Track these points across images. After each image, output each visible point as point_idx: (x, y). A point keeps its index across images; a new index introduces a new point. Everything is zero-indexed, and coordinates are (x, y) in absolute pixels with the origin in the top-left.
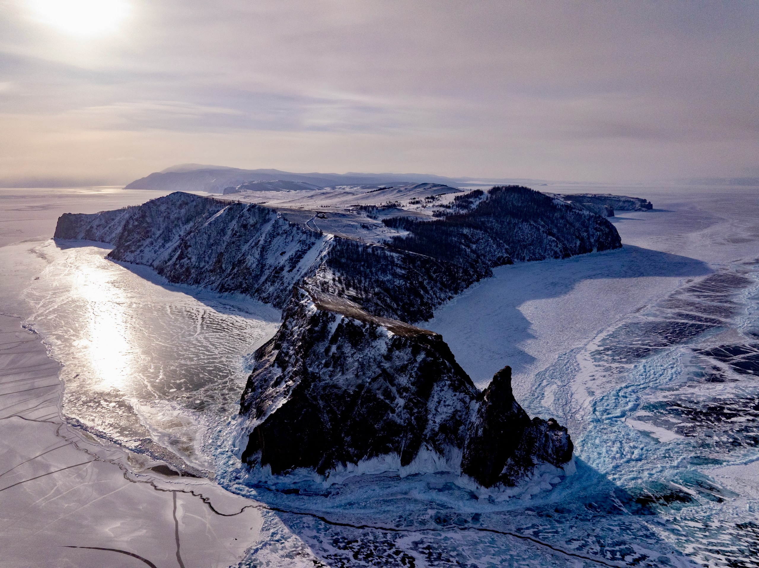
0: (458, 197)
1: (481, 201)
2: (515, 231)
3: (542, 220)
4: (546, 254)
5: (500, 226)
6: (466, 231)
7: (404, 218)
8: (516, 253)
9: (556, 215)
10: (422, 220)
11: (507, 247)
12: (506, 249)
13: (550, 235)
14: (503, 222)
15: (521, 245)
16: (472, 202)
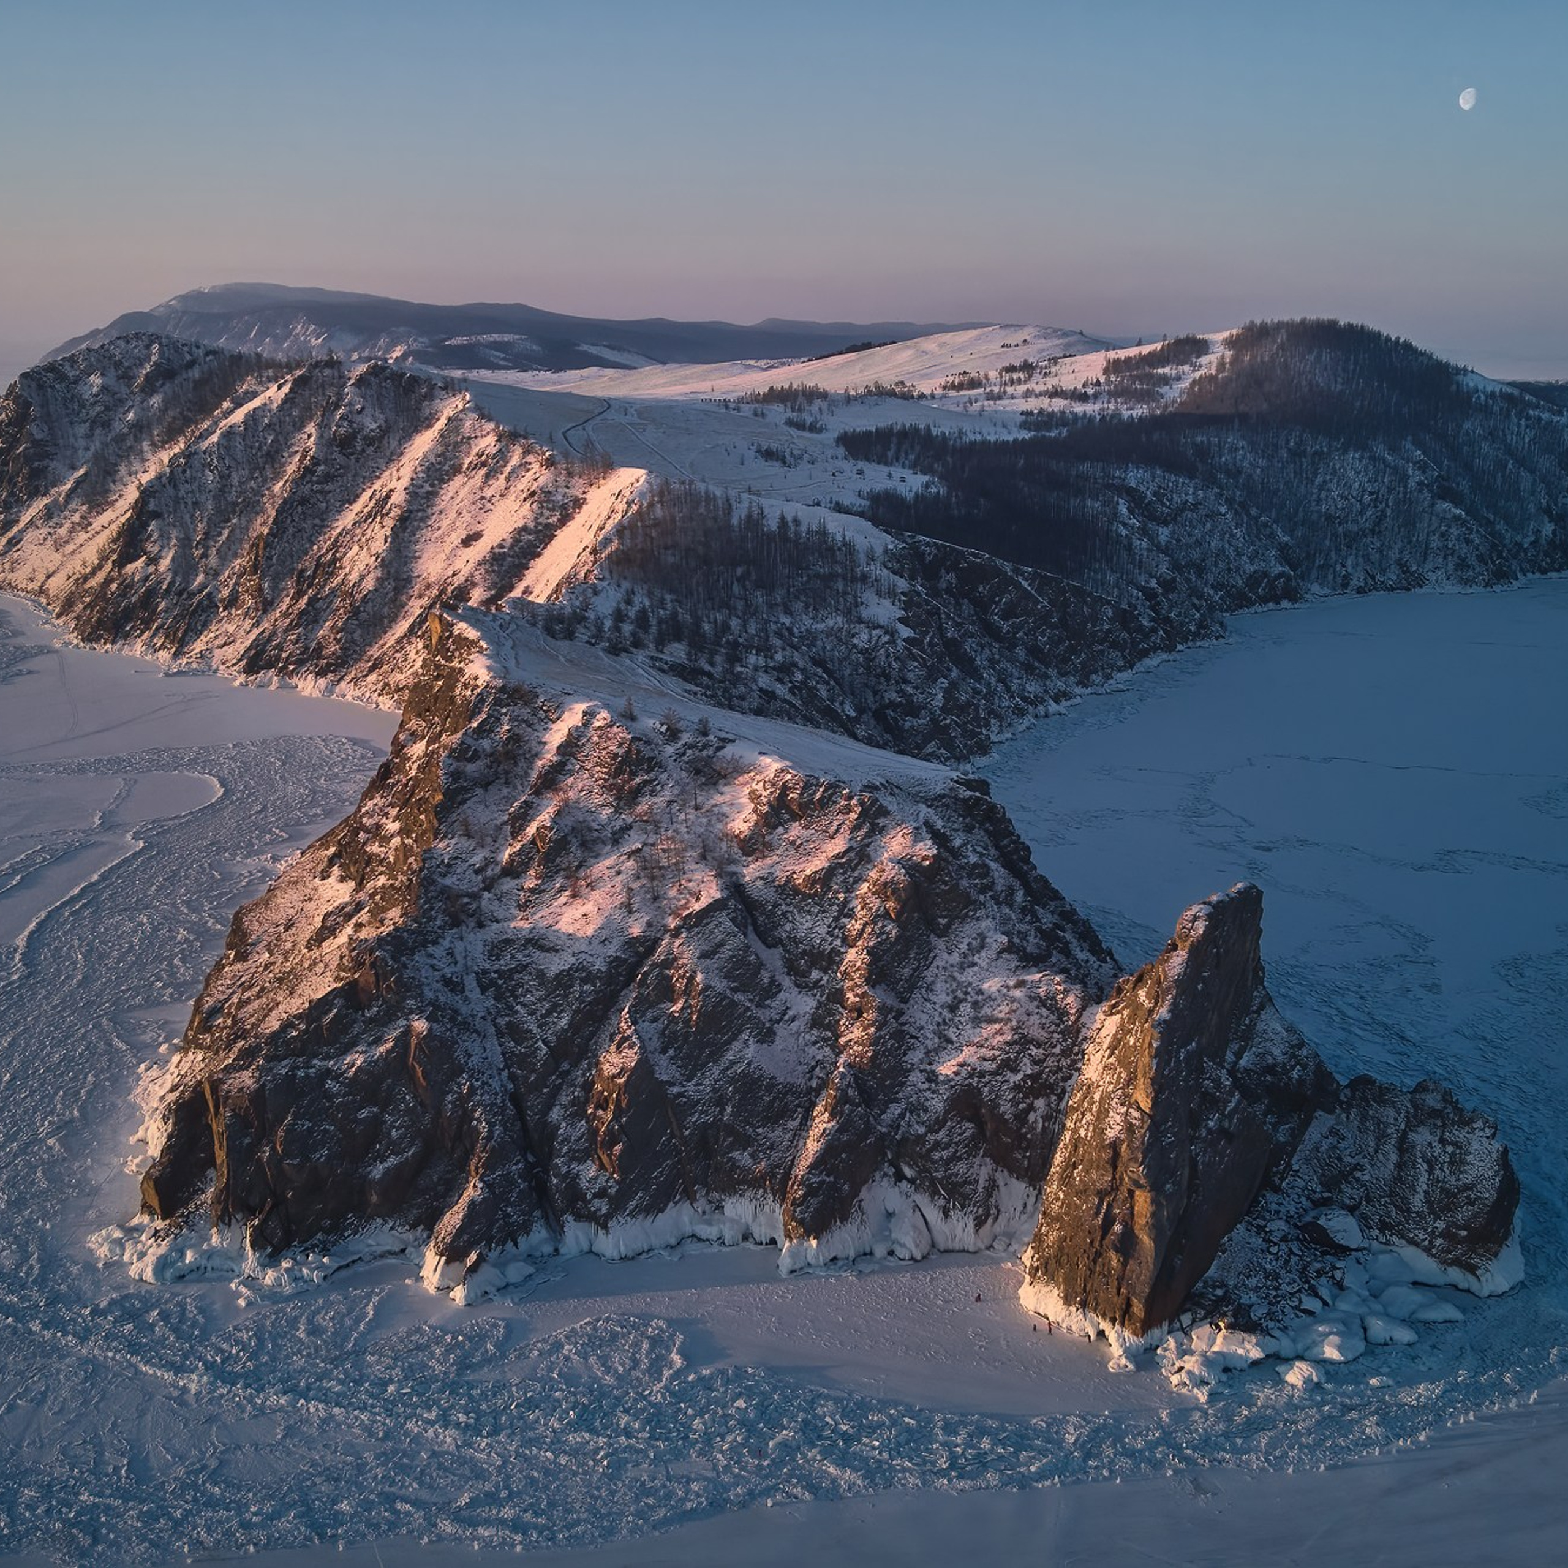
0: (1117, 362)
1: (1197, 375)
2: (1319, 480)
3: (1419, 444)
4: (1429, 566)
5: (1263, 462)
6: (1134, 477)
7: (916, 430)
8: (1319, 561)
9: (1467, 425)
10: (979, 437)
11: (1286, 539)
12: (1283, 548)
13: (1443, 498)
14: (1276, 447)
15: (1335, 535)
16: (1165, 380)
